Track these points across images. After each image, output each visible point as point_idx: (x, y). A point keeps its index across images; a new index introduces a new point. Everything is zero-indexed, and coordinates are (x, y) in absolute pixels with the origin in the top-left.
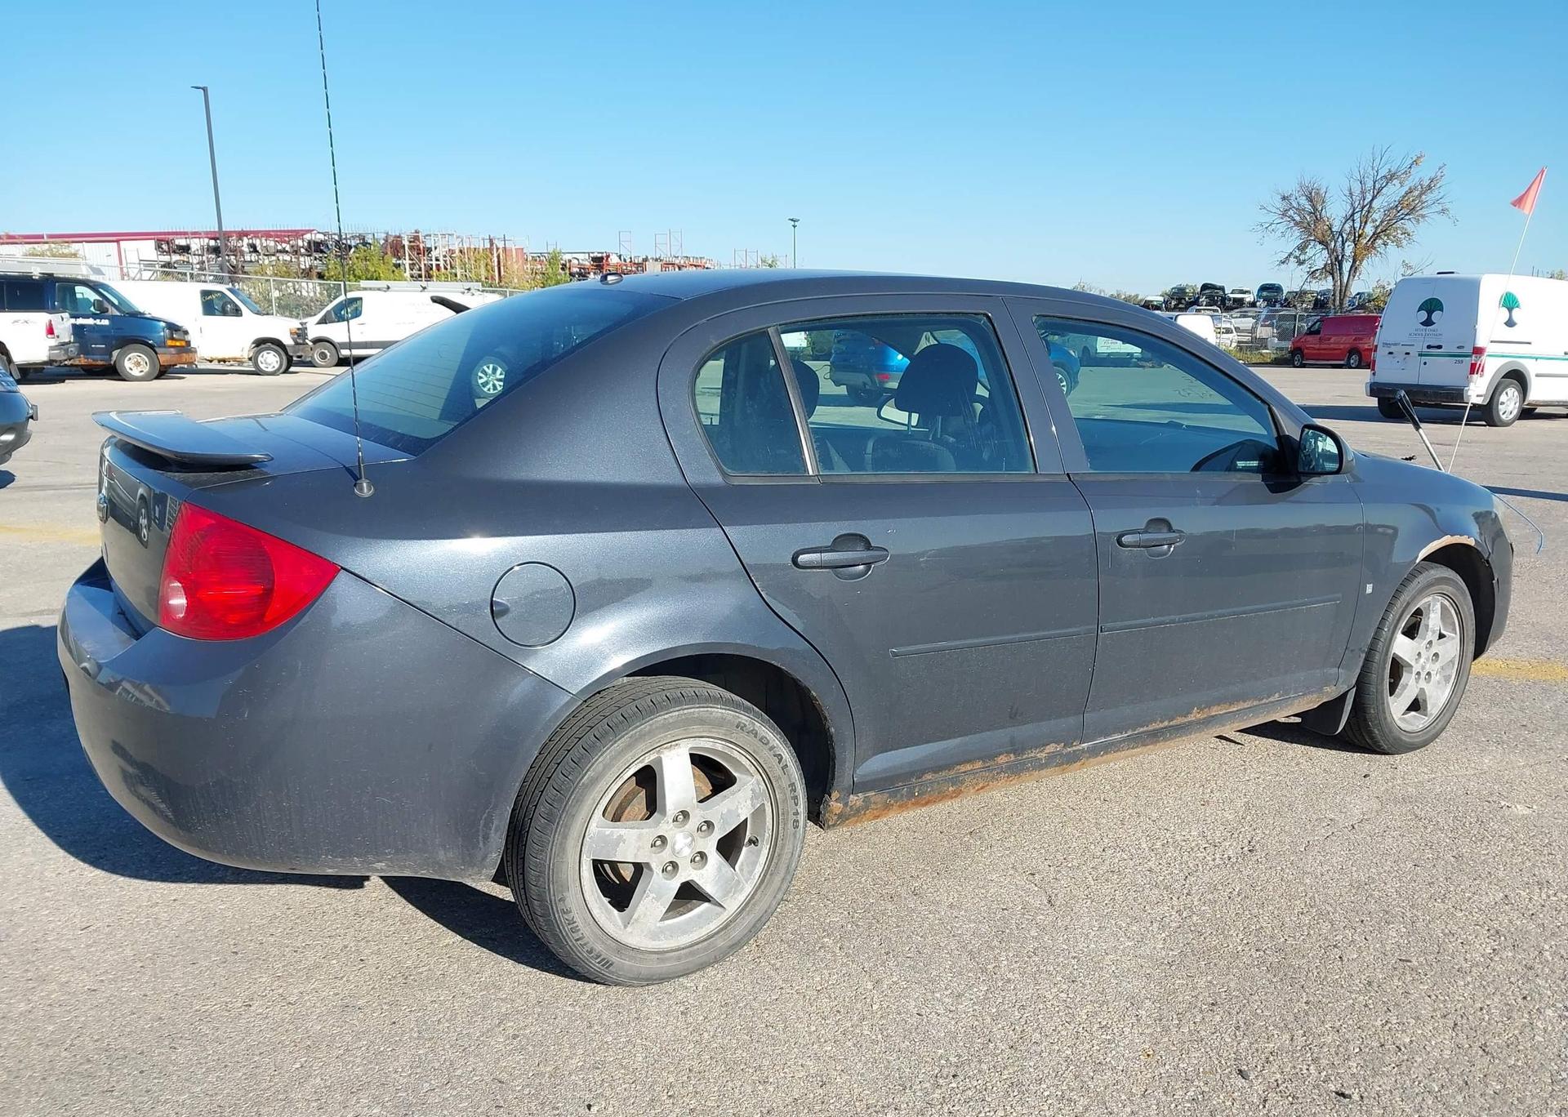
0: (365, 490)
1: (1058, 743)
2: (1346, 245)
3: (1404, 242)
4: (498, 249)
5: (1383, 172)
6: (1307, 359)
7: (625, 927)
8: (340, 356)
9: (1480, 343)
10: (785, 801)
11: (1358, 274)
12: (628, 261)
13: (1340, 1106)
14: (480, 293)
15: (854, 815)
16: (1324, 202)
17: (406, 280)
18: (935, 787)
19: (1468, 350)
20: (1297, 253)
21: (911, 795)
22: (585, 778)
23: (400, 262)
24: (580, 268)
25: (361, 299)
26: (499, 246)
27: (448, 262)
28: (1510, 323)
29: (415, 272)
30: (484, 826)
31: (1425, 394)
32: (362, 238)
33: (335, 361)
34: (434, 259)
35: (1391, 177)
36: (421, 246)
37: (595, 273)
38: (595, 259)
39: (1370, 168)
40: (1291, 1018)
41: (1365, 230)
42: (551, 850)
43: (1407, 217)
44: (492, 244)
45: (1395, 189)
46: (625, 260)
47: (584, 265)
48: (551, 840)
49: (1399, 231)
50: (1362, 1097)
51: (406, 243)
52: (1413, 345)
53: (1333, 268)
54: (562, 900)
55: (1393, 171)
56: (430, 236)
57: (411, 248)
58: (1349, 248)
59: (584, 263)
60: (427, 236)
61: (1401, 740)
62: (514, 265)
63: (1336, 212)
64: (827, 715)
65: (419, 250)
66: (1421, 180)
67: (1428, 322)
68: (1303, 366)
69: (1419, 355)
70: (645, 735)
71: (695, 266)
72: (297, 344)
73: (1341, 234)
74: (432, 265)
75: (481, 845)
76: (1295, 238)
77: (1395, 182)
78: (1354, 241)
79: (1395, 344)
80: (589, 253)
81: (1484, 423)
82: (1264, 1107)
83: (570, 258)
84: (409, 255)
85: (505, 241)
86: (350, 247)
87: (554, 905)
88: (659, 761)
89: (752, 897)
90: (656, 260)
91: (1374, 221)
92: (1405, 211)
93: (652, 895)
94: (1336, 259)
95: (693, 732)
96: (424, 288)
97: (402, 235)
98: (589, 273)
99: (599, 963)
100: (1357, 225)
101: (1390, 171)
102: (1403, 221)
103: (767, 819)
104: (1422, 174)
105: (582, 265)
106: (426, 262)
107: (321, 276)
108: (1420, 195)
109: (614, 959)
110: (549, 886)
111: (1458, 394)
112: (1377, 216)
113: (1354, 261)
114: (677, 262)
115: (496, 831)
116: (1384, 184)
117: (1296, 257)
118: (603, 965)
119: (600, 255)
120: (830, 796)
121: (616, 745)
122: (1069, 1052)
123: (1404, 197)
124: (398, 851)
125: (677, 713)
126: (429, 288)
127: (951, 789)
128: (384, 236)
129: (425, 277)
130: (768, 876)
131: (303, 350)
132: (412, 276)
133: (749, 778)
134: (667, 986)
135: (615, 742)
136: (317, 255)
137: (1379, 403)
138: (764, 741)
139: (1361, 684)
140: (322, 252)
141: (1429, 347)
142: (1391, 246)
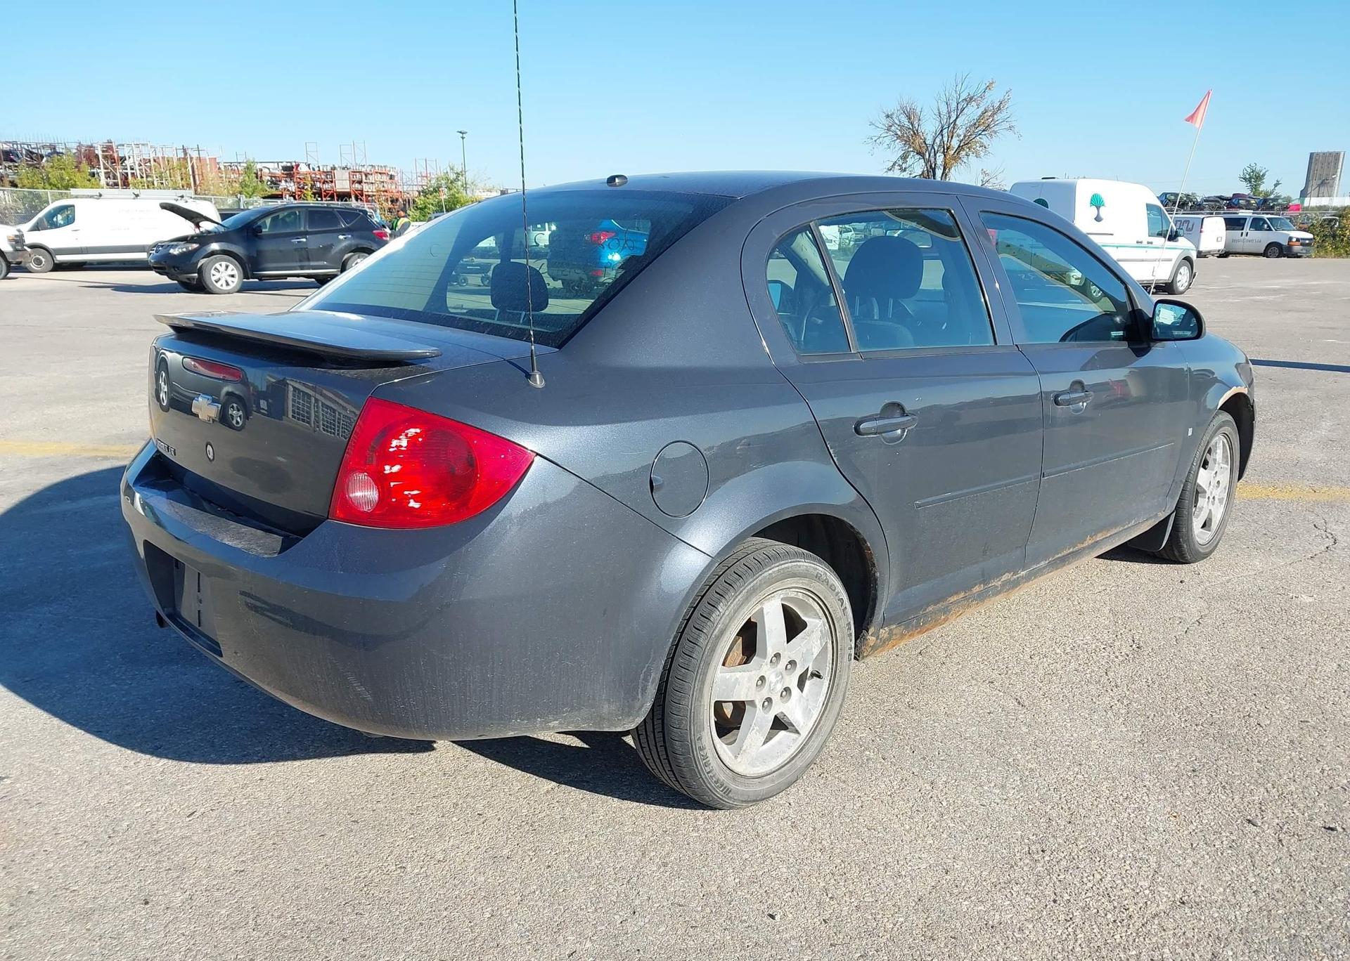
0: (538, 382)
1: (1009, 572)
2: (938, 155)
3: (982, 154)
4: (191, 158)
5: (964, 96)
7: (736, 757)
8: (55, 262)
10: (843, 638)
12: (317, 169)
13: (1334, 837)
14: (192, 200)
15: (882, 646)
16: (919, 120)
17: (103, 188)
18: (933, 617)
20: (900, 162)
21: (918, 625)
22: (717, 630)
23: (95, 170)
24: (271, 177)
25: (73, 206)
26: (192, 156)
27: (144, 170)
28: (1098, 219)
29: (111, 181)
30: (643, 680)
32: (53, 147)
33: (51, 266)
34: (129, 168)
35: (970, 100)
36: (116, 155)
37: (286, 181)
38: (285, 168)
39: (954, 92)
40: (1256, 775)
41: (952, 143)
42: (693, 694)
43: (983, 133)
44: (186, 154)
45: (973, 109)
46: (314, 169)
47: (275, 174)
48: (692, 687)
49: (977, 145)
50: (1343, 829)
51: (99, 152)
53: (928, 174)
54: (700, 739)
55: (972, 95)
56: (123, 145)
57: (105, 157)
58: (940, 159)
59: (274, 171)
60: (120, 145)
61: (1198, 550)
62: (211, 175)
63: (929, 128)
64: (875, 562)
65: (113, 159)
66: (992, 103)
70: (757, 589)
71: (380, 173)
72: (17, 250)
73: (933, 147)
74: (127, 173)
75: (640, 696)
76: (898, 148)
77: (973, 104)
78: (944, 152)
80: (278, 163)
82: (1283, 845)
83: (261, 167)
84: (104, 164)
85: (199, 151)
86: (42, 157)
87: (693, 744)
88: (761, 610)
89: (819, 723)
90: (344, 169)
91: (958, 136)
92: (982, 128)
93: (756, 728)
94: (931, 166)
95: (787, 584)
96: (137, 196)
97: (95, 145)
98: (280, 181)
99: (722, 791)
100: (945, 139)
101: (969, 95)
102: (980, 136)
103: (828, 656)
104: (993, 97)
105: (272, 173)
106: (121, 171)
107: (14, 185)
108: (992, 115)
109: (732, 786)
110: (690, 727)
112: (961, 132)
113: (945, 169)
114: (363, 170)
115: (652, 683)
116: (965, 105)
117: (899, 165)
118: (724, 793)
119: (289, 164)
120: (868, 632)
121: (737, 600)
122: (1114, 821)
123: (980, 116)
124: (573, 709)
125: (777, 569)
126: (141, 196)
127: (943, 617)
128: (75, 145)
129: (121, 185)
130: (829, 704)
131: (22, 256)
132: (108, 184)
133: (817, 621)
134: (766, 806)
135: (736, 597)
136: (7, 164)
138: (832, 588)
139: (1178, 508)
140: (12, 161)
142: (972, 157)
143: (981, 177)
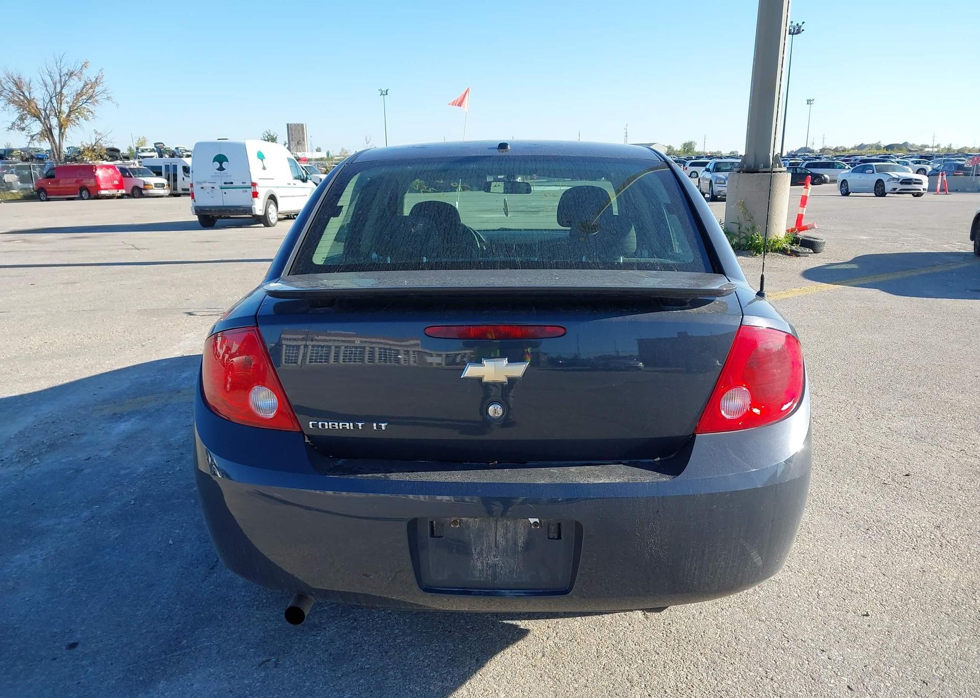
2: (51, 117)
3: (90, 118)
5: (64, 70)
6: (49, 195)
9: (254, 181)
11: (64, 137)
19: (249, 184)
20: (19, 122)
28: (264, 168)
31: (230, 211)
35: (70, 74)
39: (55, 68)
41: (62, 108)
43: (89, 101)
45: (75, 82)
49: (85, 110)
52: (215, 183)
53: (48, 132)
55: (71, 70)
58: (54, 121)
63: (39, 96)
66: (90, 78)
67: (221, 169)
68: (48, 200)
69: (221, 188)
73: (46, 112)
76: (14, 111)
77: (74, 77)
78: (56, 116)
79: (205, 182)
81: (262, 225)
91: (67, 103)
92: (86, 97)
94: (47, 127)
100: (55, 105)
101: (69, 70)
102: (86, 104)
104: (90, 74)
108: (92, 88)
111: (249, 210)
112: (68, 100)
113: (60, 129)
116: (67, 78)
117: (18, 125)
123: (83, 88)
137: (199, 218)
141: (225, 183)
142: (82, 120)
143: (94, 136)
